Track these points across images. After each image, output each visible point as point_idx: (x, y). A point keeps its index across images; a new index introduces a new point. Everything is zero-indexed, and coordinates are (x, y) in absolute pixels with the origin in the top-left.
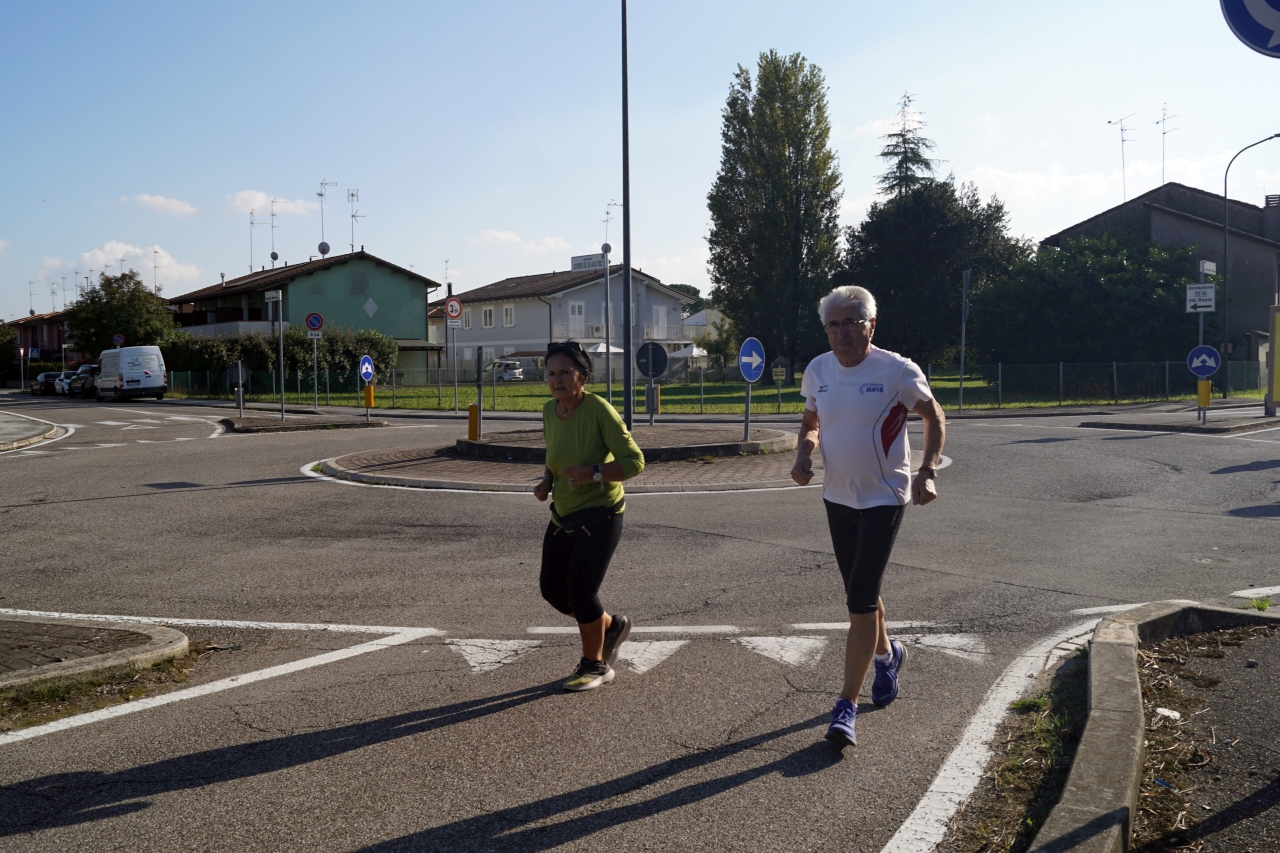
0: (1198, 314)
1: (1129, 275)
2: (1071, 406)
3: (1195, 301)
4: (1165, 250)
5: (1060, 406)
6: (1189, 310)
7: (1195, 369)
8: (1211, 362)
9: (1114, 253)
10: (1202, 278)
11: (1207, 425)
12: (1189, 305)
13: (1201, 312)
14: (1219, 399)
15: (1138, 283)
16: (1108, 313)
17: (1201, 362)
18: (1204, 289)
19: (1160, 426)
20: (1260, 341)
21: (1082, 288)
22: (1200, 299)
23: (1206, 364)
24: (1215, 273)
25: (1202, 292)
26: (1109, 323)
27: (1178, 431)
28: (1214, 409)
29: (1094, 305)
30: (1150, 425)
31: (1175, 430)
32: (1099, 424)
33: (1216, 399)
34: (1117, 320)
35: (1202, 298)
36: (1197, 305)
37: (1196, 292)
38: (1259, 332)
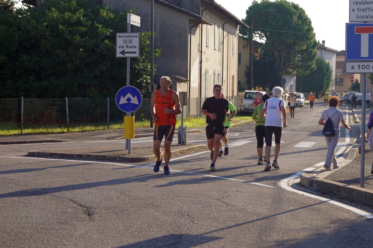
0: (125, 59)
1: (84, 29)
2: (31, 134)
3: (123, 47)
4: (112, 12)
5: (22, 134)
6: (119, 55)
7: (123, 106)
8: (134, 100)
9: (74, 12)
10: (129, 29)
11: (133, 155)
12: (119, 50)
13: (128, 57)
14: (147, 127)
15: (91, 36)
16: (69, 58)
17: (127, 100)
18: (131, 38)
19: (93, 155)
20: (178, 84)
21: (49, 38)
22: (127, 46)
23: (131, 102)
24: (139, 26)
25: (129, 40)
26: (69, 66)
27: (108, 161)
28: (142, 136)
29: (58, 52)
30: (85, 155)
31: (105, 159)
32: (43, 154)
33: (145, 127)
34: (75, 64)
35: (129, 45)
36: (125, 51)
37: (124, 40)
38: (177, 77)
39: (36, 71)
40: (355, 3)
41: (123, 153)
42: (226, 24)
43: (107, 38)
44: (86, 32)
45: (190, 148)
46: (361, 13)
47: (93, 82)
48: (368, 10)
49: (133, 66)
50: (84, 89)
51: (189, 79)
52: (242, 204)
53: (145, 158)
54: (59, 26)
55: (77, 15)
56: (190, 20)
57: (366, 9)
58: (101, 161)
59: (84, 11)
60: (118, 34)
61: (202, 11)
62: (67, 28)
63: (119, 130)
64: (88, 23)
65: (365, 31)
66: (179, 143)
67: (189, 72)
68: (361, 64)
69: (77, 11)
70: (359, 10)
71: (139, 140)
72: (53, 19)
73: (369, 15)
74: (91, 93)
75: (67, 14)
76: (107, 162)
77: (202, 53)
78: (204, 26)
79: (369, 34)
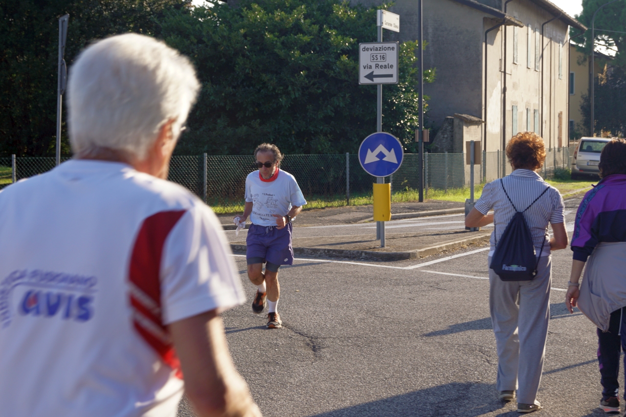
0: (374, 87)
1: (306, 39)
2: (220, 215)
3: (371, 67)
4: (353, 8)
6: (363, 80)
8: (391, 157)
9: (290, 10)
10: (381, 36)
12: (363, 73)
13: (380, 84)
14: (414, 202)
15: (318, 49)
16: (282, 88)
17: (377, 156)
18: (384, 52)
19: (322, 250)
20: (465, 128)
21: (249, 54)
22: (377, 65)
23: (385, 159)
24: (398, 30)
25: (380, 55)
26: (283, 100)
27: (347, 259)
28: (405, 217)
29: (265, 77)
30: (309, 249)
31: (342, 256)
32: (240, 248)
33: (410, 202)
34: (293, 97)
35: (380, 64)
36: (374, 74)
37: (372, 55)
38: (464, 115)
39: (227, 110)
41: (372, 245)
42: (546, 25)
43: (344, 52)
44: (309, 43)
45: (486, 236)
47: (322, 128)
49: (389, 99)
50: (307, 138)
51: (483, 120)
52: (574, 331)
53: (409, 254)
54: (265, 35)
55: (294, 16)
56: (485, 19)
58: (335, 260)
59: (306, 8)
60: (362, 46)
61: (506, 3)
62: (278, 37)
63: (366, 206)
64: (313, 28)
66: (467, 228)
67: (483, 107)
69: (295, 9)
71: (400, 224)
72: (255, 24)
74: (319, 146)
75: (279, 14)
76: (345, 260)
77: (507, 75)
78: (510, 28)
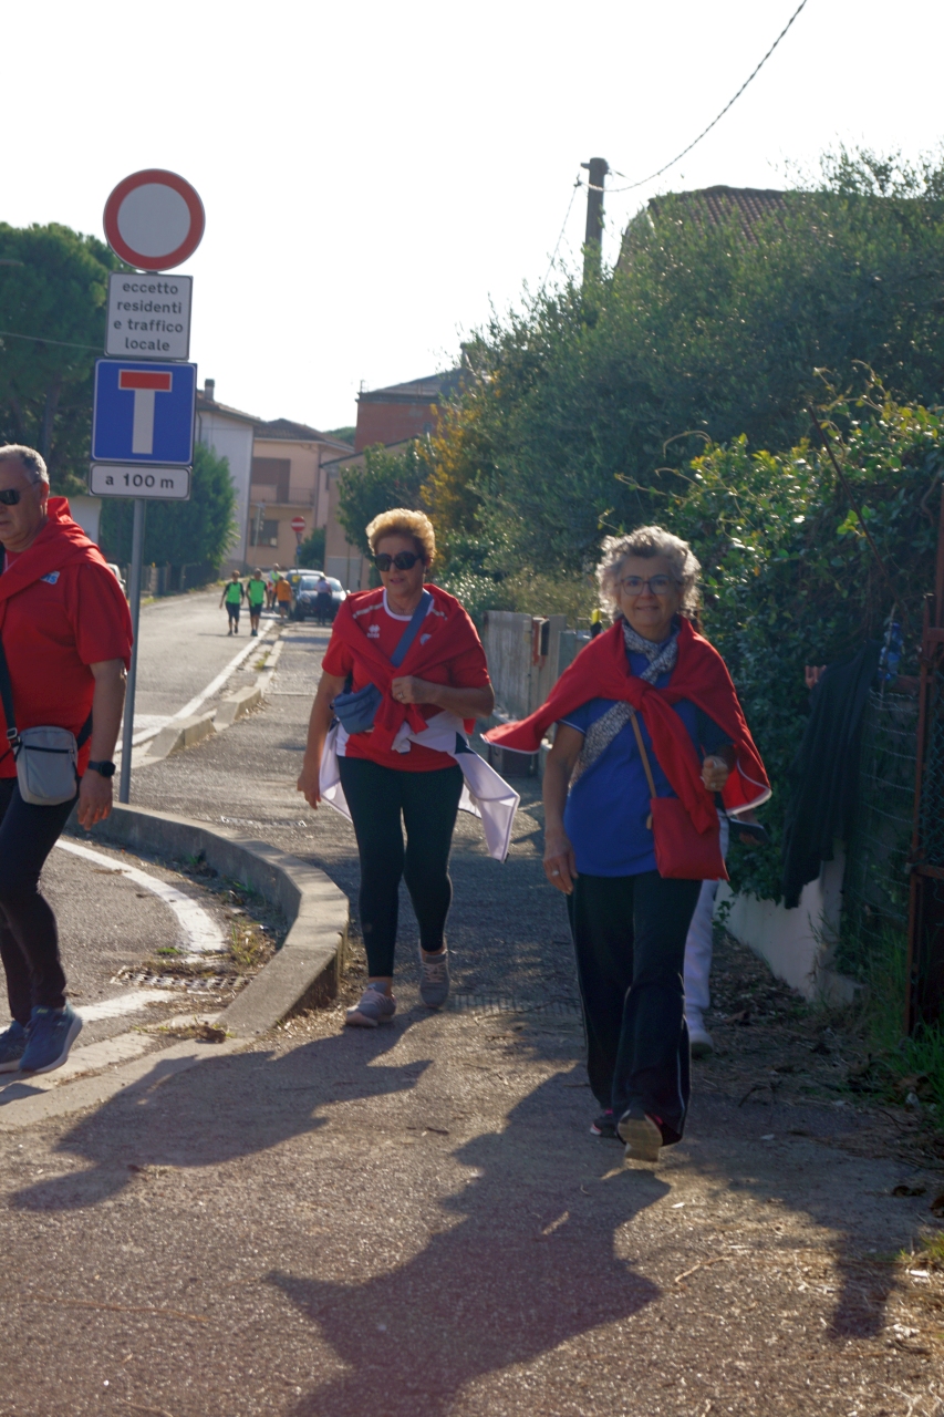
40: (122, 307)
46: (137, 335)
48: (155, 327)
57: (152, 324)
65: (146, 382)
68: (132, 472)
70: (133, 326)
73: (159, 341)
79: (157, 395)
